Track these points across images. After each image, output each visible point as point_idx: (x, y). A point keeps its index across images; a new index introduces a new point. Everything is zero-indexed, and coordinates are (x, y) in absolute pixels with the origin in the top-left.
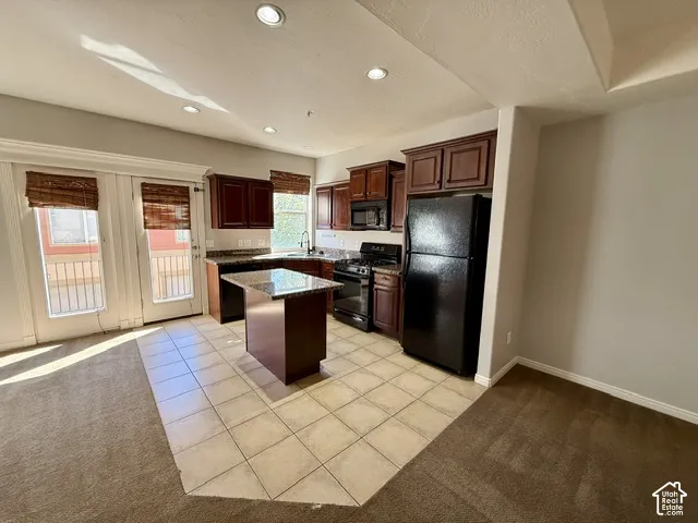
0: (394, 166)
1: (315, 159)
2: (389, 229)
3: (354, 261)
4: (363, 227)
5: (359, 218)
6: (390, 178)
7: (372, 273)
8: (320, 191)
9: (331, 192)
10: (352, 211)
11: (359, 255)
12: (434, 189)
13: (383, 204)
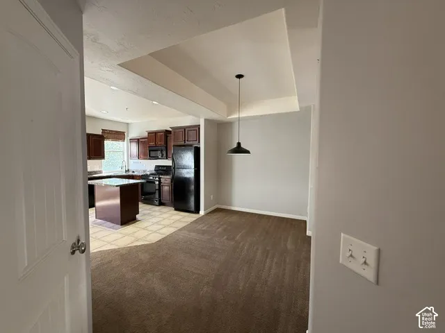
0: (167, 132)
1: (128, 124)
2: (167, 159)
3: (152, 174)
4: (156, 158)
5: (153, 154)
6: (166, 137)
7: (160, 178)
8: (132, 140)
9: (138, 141)
10: (150, 151)
11: (154, 172)
12: (183, 143)
13: (164, 148)
